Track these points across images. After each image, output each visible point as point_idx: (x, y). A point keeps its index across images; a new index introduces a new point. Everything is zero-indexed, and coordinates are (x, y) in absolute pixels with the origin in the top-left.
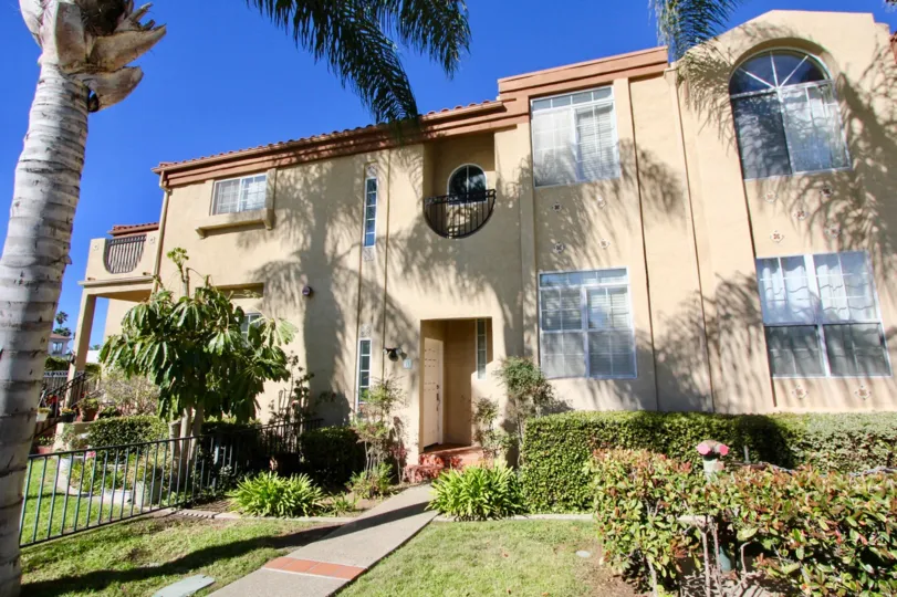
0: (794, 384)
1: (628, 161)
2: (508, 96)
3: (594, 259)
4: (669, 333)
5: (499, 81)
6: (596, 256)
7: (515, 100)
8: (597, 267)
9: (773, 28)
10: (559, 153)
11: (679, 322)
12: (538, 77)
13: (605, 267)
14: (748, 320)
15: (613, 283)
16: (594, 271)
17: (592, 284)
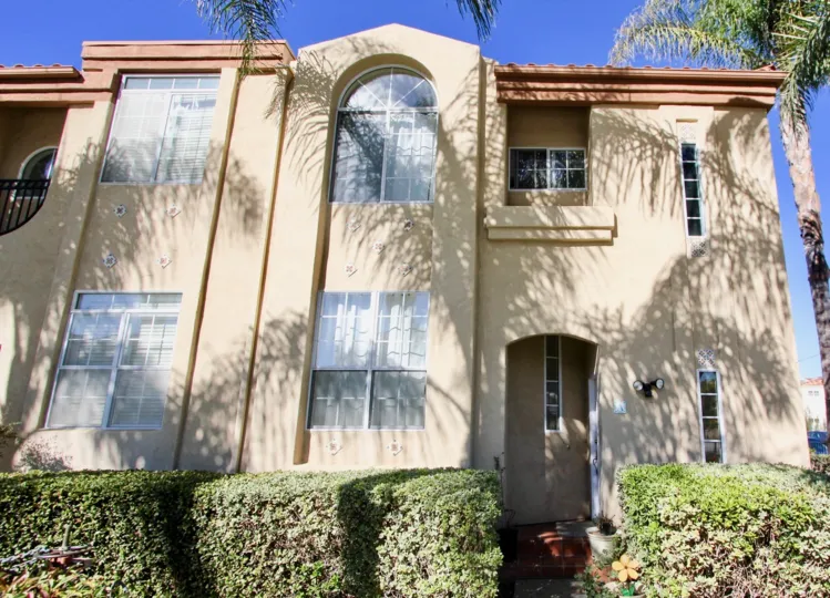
0: (331, 437)
1: (212, 166)
2: (93, 64)
3: (147, 279)
4: (214, 375)
5: (85, 43)
6: (151, 275)
7: (101, 70)
8: (147, 289)
9: (382, 46)
10: (140, 144)
11: (226, 363)
12: (134, 48)
13: (158, 289)
14: (291, 362)
15: (164, 309)
16: (144, 295)
17: (142, 309)
